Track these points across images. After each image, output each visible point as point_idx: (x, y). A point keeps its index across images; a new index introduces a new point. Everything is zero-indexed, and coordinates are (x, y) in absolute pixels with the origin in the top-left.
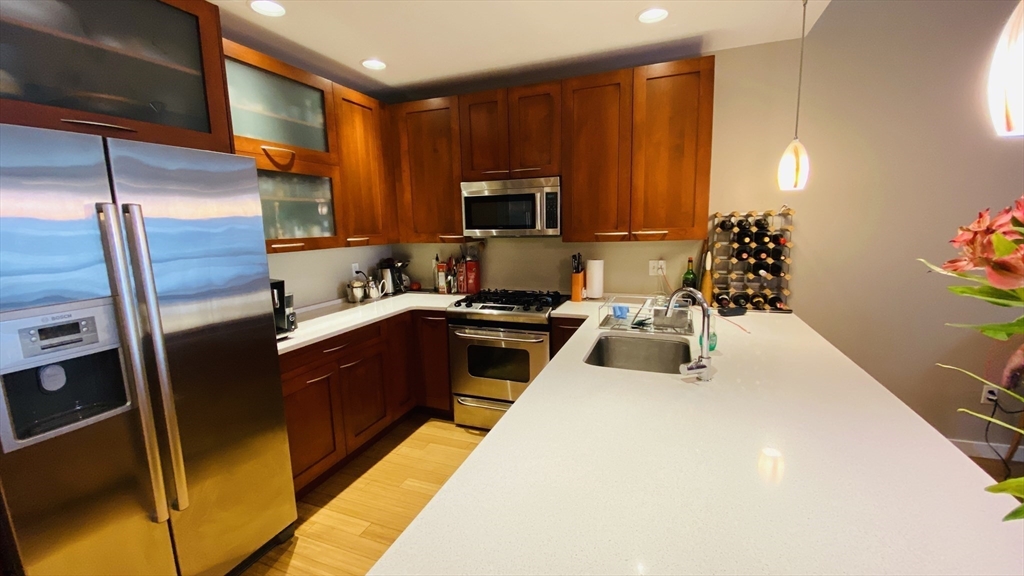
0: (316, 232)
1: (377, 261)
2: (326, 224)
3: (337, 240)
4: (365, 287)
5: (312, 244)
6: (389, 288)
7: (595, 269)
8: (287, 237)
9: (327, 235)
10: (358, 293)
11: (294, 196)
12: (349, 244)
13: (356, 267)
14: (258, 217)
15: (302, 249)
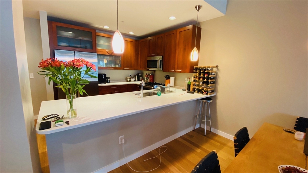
0: (117, 66)
1: (137, 74)
2: (119, 65)
3: (122, 68)
4: (130, 79)
5: (115, 68)
6: (137, 79)
7: (172, 79)
8: (111, 67)
9: (120, 67)
10: (128, 80)
11: (113, 59)
12: (124, 69)
13: (130, 74)
14: (96, 62)
15: (113, 69)
